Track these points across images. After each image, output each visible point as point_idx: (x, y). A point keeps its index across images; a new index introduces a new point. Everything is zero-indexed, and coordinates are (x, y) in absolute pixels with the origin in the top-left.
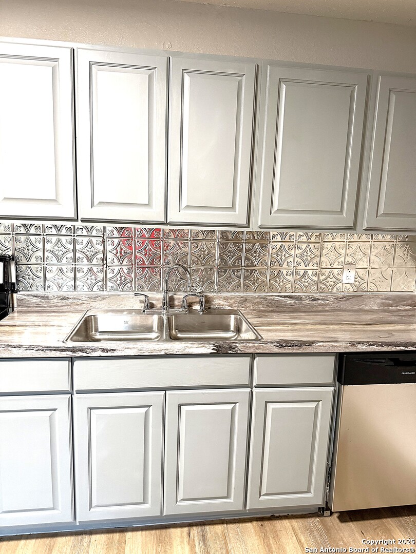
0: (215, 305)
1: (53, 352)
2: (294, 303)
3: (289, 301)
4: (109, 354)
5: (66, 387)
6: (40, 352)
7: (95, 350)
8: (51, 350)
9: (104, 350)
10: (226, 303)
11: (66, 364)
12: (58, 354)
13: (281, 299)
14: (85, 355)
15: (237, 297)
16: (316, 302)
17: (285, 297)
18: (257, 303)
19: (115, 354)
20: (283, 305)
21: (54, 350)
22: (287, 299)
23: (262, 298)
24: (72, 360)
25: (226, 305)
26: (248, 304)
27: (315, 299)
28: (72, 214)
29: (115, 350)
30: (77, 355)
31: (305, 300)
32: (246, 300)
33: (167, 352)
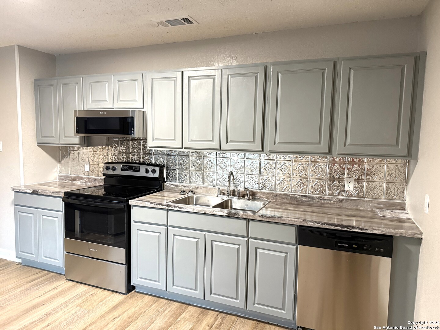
0: (258, 197)
1: (160, 206)
2: (308, 200)
3: (305, 199)
4: (181, 210)
5: (165, 223)
6: (156, 205)
7: (176, 207)
8: (159, 205)
9: (179, 208)
10: (264, 196)
11: (165, 212)
12: (162, 207)
13: (299, 197)
14: (172, 208)
15: (271, 193)
16: (324, 201)
17: (302, 196)
18: (283, 198)
19: (183, 210)
20: (300, 201)
21: (161, 205)
22: (303, 197)
23: (286, 195)
24: (168, 210)
25: (264, 197)
26: (278, 198)
27: (323, 199)
28: (180, 146)
29: (183, 208)
30: (170, 208)
31: (316, 199)
32: (276, 195)
33: (205, 212)
